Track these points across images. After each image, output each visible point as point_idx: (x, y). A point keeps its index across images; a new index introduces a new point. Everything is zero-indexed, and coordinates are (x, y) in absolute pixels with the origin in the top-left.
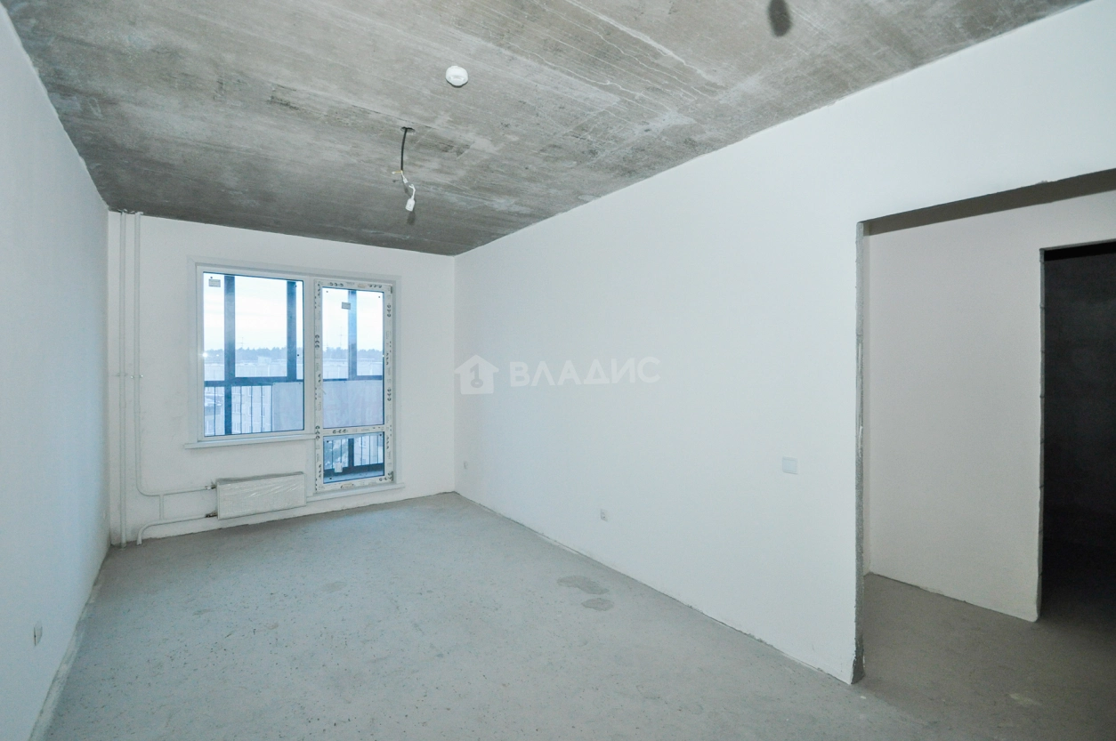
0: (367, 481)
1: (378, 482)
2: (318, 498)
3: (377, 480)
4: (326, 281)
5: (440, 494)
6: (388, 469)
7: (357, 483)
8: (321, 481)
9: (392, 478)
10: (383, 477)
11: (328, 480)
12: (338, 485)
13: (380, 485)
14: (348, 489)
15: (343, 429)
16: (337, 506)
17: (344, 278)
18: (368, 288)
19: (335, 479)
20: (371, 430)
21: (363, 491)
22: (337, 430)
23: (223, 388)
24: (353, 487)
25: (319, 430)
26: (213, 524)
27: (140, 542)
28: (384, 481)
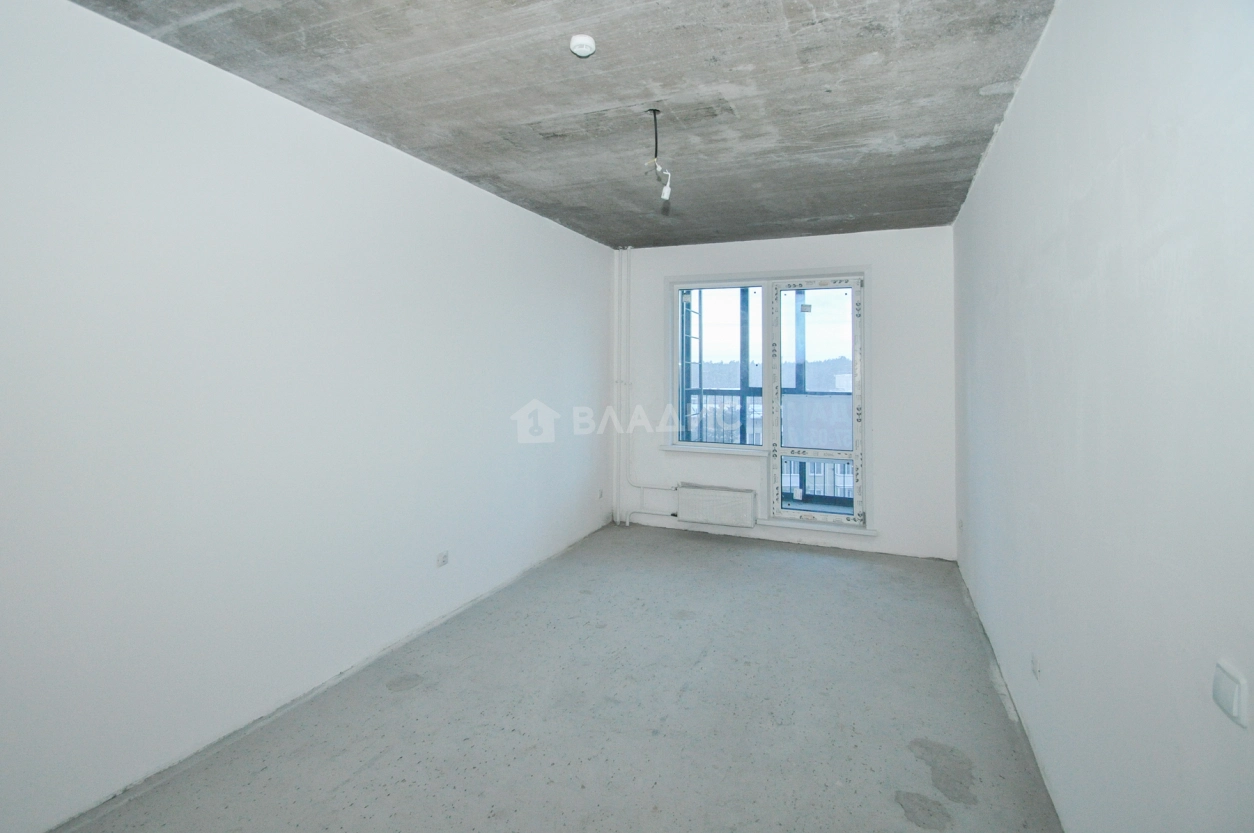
0: (831, 518)
1: (846, 522)
2: (772, 523)
3: (843, 518)
4: (784, 283)
5: (933, 558)
6: (857, 509)
7: (819, 516)
8: (778, 505)
9: (864, 521)
10: (851, 517)
11: (785, 505)
12: (797, 515)
13: (847, 525)
14: (808, 521)
15: (802, 450)
16: (793, 538)
17: (802, 277)
18: (832, 285)
19: (793, 506)
20: (836, 455)
21: (823, 526)
22: (796, 450)
23: (738, 398)
24: (813, 521)
25: (776, 448)
26: (672, 523)
27: (628, 524)
28: (852, 522)
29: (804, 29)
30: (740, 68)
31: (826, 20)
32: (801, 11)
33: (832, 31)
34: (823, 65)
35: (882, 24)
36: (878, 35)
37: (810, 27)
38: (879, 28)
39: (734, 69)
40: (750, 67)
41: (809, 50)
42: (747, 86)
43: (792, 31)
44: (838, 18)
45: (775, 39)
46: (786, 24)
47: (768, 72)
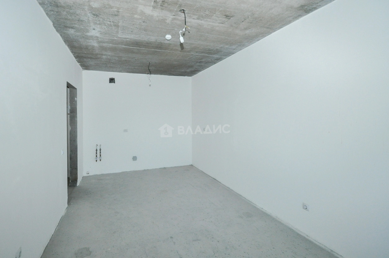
29: (116, 21)
30: (139, 17)
31: (109, 22)
32: (115, 25)
33: (108, 18)
34: (112, 9)
35: (93, 16)
36: (94, 13)
37: (114, 21)
38: (94, 15)
39: (141, 17)
40: (136, 16)
41: (116, 15)
42: (141, 10)
43: (119, 22)
44: (106, 21)
45: (124, 22)
46: (120, 24)
47: (131, 12)
